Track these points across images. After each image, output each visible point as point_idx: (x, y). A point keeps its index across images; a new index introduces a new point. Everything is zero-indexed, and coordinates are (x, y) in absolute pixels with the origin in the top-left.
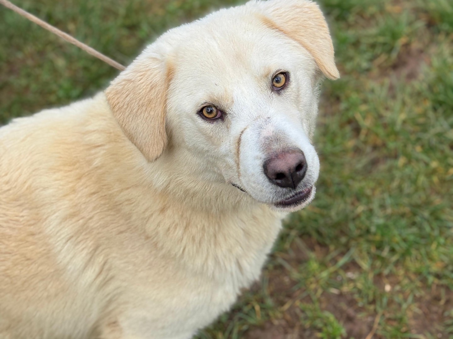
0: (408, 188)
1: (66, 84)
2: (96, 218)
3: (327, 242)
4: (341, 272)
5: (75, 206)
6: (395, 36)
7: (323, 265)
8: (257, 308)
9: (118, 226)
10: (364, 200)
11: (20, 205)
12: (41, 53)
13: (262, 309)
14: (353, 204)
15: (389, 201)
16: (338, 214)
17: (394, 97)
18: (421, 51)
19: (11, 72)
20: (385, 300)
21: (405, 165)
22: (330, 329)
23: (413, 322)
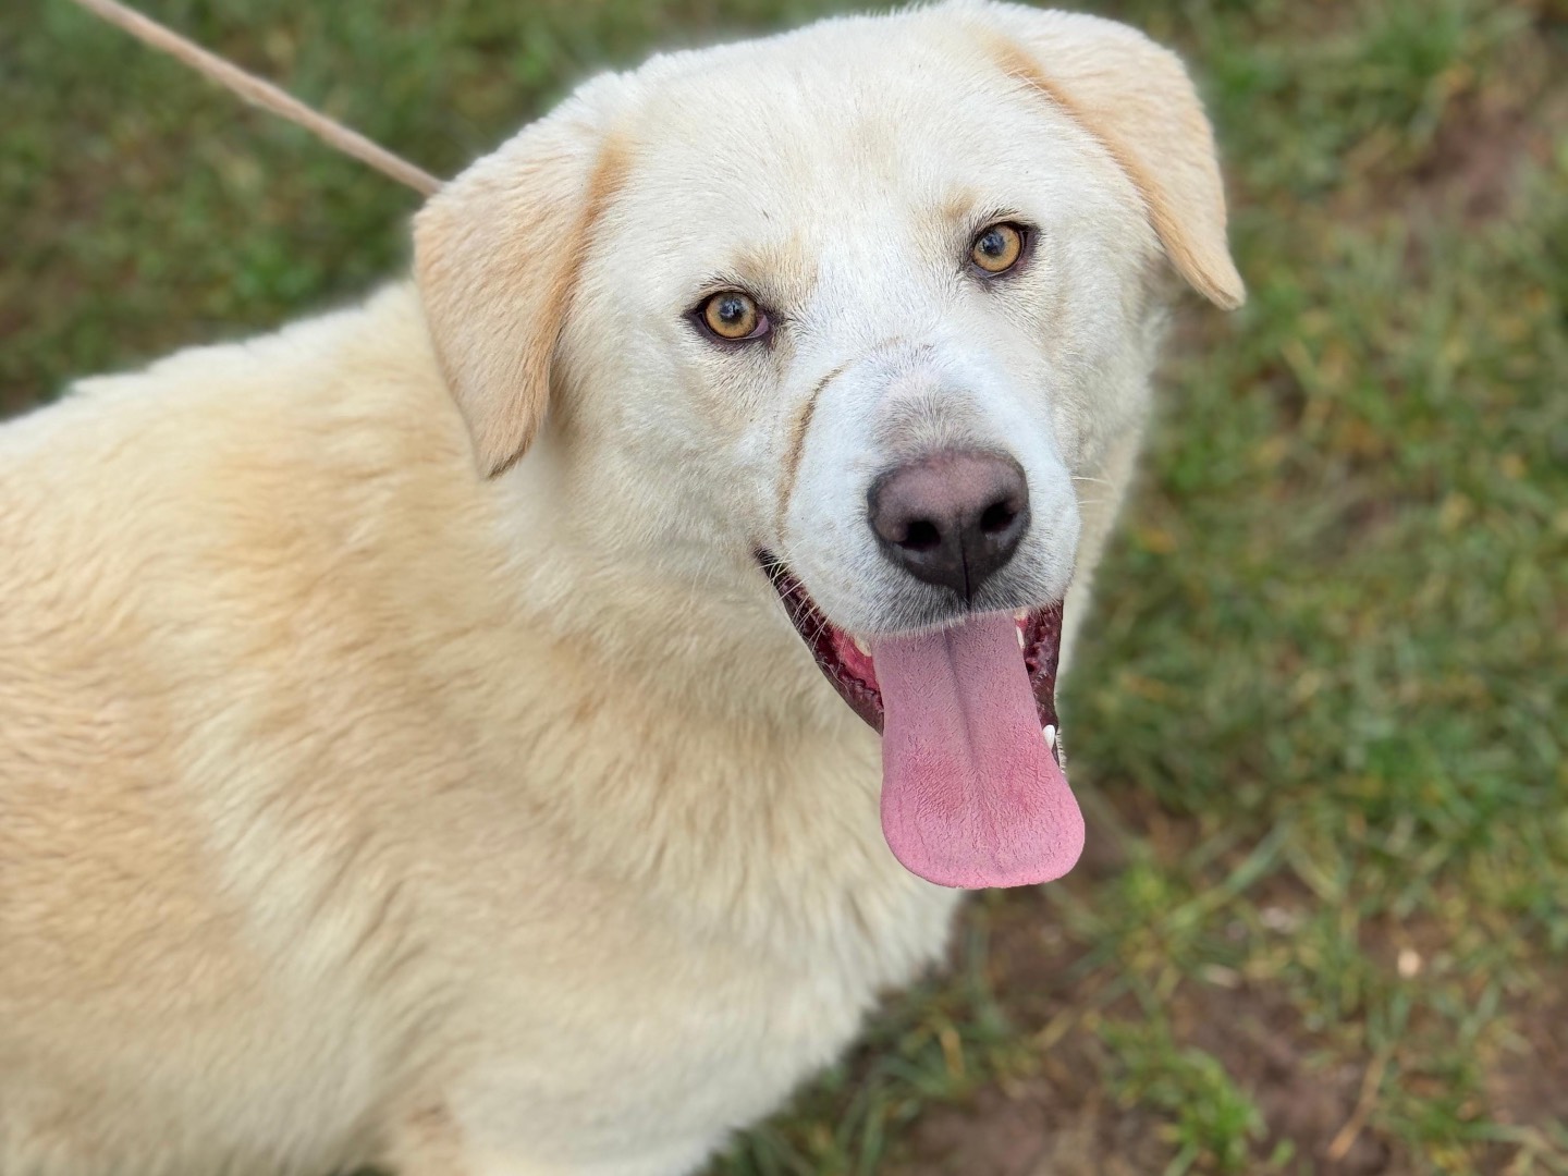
0: (1475, 606)
1: (263, 250)
2: (360, 734)
3: (1193, 801)
4: (1245, 912)
5: (290, 688)
6: (1423, 64)
7: (1181, 884)
8: (950, 1038)
9: (438, 765)
10: (1322, 653)
11: (100, 684)
12: (176, 141)
13: (968, 1042)
14: (1282, 667)
15: (1409, 655)
16: (1229, 702)
17: (1421, 281)
18: (1517, 118)
19: (71, 209)
20: (1400, 1008)
21: (1467, 525)
22: (1207, 1113)
23: (1498, 1085)
